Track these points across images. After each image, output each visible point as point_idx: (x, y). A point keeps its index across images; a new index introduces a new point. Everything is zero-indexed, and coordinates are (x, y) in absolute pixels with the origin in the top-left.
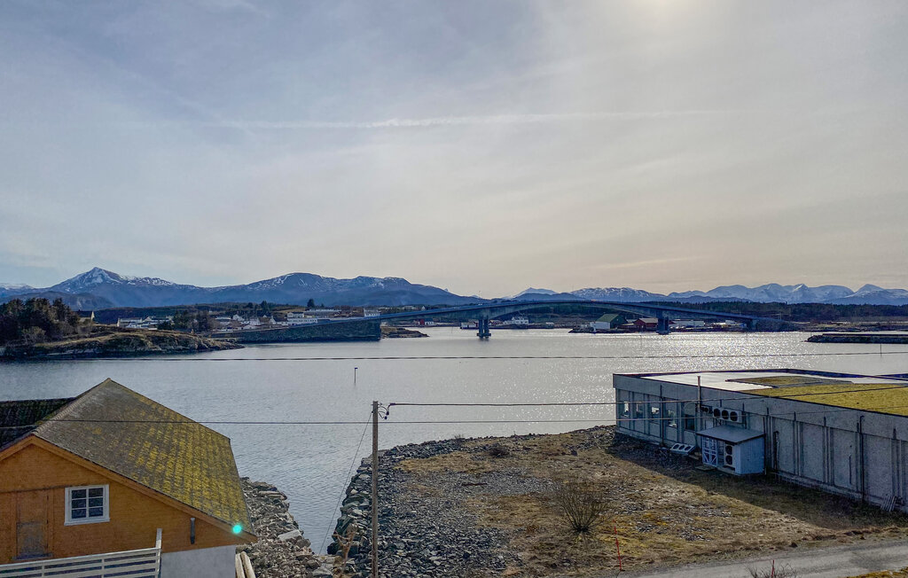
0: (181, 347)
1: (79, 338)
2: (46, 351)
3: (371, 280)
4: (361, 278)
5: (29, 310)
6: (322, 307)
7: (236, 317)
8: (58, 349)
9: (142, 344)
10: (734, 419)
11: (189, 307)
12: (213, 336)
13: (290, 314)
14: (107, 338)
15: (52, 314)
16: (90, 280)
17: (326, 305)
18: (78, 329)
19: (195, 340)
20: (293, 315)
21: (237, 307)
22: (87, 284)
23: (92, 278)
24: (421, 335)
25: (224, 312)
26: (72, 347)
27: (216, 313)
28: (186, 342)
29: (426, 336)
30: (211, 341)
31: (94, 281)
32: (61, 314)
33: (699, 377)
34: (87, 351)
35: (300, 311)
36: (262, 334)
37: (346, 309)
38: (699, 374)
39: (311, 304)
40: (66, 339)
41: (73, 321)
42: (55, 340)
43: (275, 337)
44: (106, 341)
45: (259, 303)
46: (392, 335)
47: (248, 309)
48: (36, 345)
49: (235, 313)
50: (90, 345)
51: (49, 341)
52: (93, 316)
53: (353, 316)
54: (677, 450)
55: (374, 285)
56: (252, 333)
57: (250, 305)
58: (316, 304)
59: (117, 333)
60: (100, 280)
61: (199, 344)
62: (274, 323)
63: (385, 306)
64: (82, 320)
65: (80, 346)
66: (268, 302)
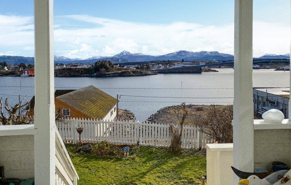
0: (140, 74)
1: (114, 71)
2: (105, 75)
3: (205, 52)
4: (202, 52)
5: (102, 64)
6: (187, 62)
7: (160, 65)
8: (109, 74)
9: (130, 73)
10: (274, 104)
11: (148, 62)
12: (150, 71)
13: (176, 64)
14: (121, 71)
15: (108, 65)
16: (123, 54)
17: (188, 61)
18: (114, 69)
19: (144, 72)
20: (177, 64)
21: (160, 62)
22: (122, 55)
23: (123, 53)
24: (216, 71)
25: (157, 63)
26: (112, 74)
27: (154, 64)
28: (142, 73)
29: (218, 71)
30: (149, 72)
31: (124, 54)
32: (110, 65)
33: (267, 90)
34: (116, 75)
35: (179, 63)
36: (164, 70)
37: (194, 62)
38: (267, 89)
39: (183, 61)
40: (110, 72)
41: (112, 67)
42: (108, 72)
43: (168, 72)
44: (120, 72)
45: (167, 60)
46: (206, 71)
47: (164, 62)
48: (104, 73)
49: (160, 64)
50: (116, 73)
51: (107, 72)
52: (118, 65)
53: (196, 64)
54: (260, 113)
55: (206, 54)
56: (161, 70)
57: (164, 61)
58: (184, 61)
59: (124, 70)
60: (125, 54)
61: (145, 73)
62: (168, 67)
63: (207, 61)
64: (115, 66)
65: (114, 74)
66: (170, 60)
